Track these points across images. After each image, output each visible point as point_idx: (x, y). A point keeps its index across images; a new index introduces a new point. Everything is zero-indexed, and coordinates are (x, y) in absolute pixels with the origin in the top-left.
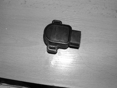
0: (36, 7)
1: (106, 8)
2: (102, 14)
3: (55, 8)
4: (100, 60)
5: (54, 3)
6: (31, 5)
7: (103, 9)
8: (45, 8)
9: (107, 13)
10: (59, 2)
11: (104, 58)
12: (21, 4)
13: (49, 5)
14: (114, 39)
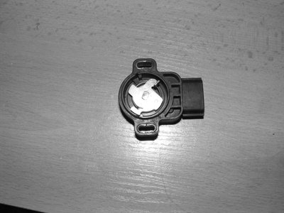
0: (62, 39)
1: (226, 46)
2: (215, 60)
3: (105, 41)
4: (200, 169)
5: (103, 30)
6: (50, 34)
7: (219, 48)
8: (81, 40)
9: (227, 59)
10: (116, 28)
11: (211, 166)
12: (29, 29)
13: (91, 34)
14: (238, 121)
